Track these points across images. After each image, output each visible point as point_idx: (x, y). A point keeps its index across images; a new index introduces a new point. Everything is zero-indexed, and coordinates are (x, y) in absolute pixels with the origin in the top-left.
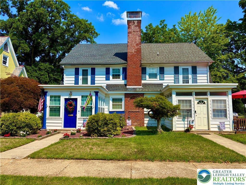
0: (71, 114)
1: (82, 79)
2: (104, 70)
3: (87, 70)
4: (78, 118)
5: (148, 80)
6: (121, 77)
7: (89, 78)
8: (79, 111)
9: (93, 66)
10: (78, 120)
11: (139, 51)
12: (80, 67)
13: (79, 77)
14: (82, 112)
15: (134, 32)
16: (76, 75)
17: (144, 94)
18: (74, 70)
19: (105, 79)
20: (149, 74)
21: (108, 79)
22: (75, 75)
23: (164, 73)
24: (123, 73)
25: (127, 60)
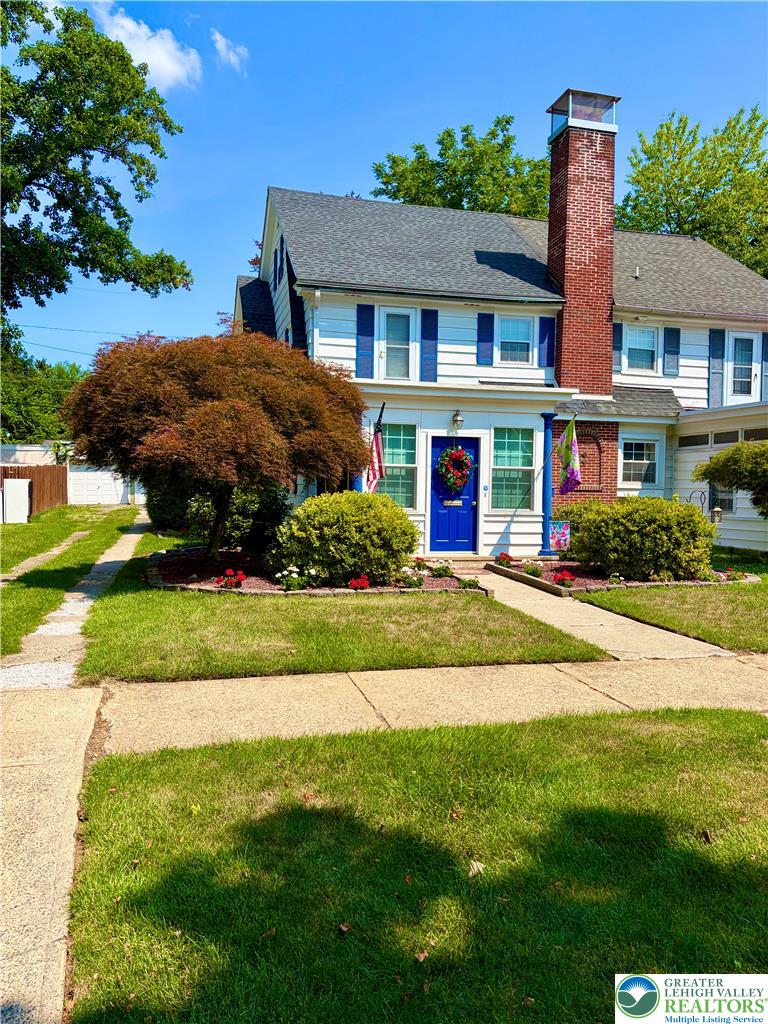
0: (453, 500)
1: (384, 355)
2: (469, 321)
3: (407, 317)
4: (486, 516)
5: (627, 375)
6: (535, 353)
7: (415, 349)
8: (485, 489)
9: (431, 305)
10: (485, 521)
11: (604, 260)
12: (378, 301)
13: (376, 343)
14: (496, 491)
15: (592, 178)
16: (360, 337)
17: (617, 423)
18: (352, 314)
19: (473, 359)
20: (629, 349)
21: (484, 359)
22: (358, 334)
23: (678, 353)
24: (541, 341)
25: (563, 291)
